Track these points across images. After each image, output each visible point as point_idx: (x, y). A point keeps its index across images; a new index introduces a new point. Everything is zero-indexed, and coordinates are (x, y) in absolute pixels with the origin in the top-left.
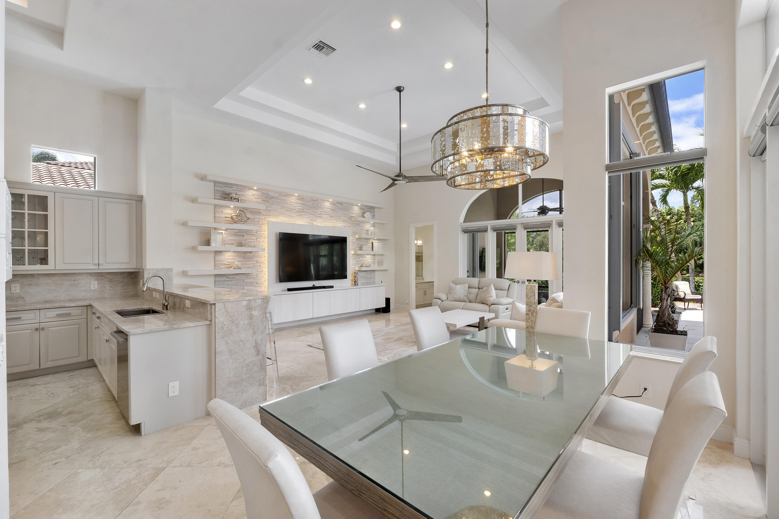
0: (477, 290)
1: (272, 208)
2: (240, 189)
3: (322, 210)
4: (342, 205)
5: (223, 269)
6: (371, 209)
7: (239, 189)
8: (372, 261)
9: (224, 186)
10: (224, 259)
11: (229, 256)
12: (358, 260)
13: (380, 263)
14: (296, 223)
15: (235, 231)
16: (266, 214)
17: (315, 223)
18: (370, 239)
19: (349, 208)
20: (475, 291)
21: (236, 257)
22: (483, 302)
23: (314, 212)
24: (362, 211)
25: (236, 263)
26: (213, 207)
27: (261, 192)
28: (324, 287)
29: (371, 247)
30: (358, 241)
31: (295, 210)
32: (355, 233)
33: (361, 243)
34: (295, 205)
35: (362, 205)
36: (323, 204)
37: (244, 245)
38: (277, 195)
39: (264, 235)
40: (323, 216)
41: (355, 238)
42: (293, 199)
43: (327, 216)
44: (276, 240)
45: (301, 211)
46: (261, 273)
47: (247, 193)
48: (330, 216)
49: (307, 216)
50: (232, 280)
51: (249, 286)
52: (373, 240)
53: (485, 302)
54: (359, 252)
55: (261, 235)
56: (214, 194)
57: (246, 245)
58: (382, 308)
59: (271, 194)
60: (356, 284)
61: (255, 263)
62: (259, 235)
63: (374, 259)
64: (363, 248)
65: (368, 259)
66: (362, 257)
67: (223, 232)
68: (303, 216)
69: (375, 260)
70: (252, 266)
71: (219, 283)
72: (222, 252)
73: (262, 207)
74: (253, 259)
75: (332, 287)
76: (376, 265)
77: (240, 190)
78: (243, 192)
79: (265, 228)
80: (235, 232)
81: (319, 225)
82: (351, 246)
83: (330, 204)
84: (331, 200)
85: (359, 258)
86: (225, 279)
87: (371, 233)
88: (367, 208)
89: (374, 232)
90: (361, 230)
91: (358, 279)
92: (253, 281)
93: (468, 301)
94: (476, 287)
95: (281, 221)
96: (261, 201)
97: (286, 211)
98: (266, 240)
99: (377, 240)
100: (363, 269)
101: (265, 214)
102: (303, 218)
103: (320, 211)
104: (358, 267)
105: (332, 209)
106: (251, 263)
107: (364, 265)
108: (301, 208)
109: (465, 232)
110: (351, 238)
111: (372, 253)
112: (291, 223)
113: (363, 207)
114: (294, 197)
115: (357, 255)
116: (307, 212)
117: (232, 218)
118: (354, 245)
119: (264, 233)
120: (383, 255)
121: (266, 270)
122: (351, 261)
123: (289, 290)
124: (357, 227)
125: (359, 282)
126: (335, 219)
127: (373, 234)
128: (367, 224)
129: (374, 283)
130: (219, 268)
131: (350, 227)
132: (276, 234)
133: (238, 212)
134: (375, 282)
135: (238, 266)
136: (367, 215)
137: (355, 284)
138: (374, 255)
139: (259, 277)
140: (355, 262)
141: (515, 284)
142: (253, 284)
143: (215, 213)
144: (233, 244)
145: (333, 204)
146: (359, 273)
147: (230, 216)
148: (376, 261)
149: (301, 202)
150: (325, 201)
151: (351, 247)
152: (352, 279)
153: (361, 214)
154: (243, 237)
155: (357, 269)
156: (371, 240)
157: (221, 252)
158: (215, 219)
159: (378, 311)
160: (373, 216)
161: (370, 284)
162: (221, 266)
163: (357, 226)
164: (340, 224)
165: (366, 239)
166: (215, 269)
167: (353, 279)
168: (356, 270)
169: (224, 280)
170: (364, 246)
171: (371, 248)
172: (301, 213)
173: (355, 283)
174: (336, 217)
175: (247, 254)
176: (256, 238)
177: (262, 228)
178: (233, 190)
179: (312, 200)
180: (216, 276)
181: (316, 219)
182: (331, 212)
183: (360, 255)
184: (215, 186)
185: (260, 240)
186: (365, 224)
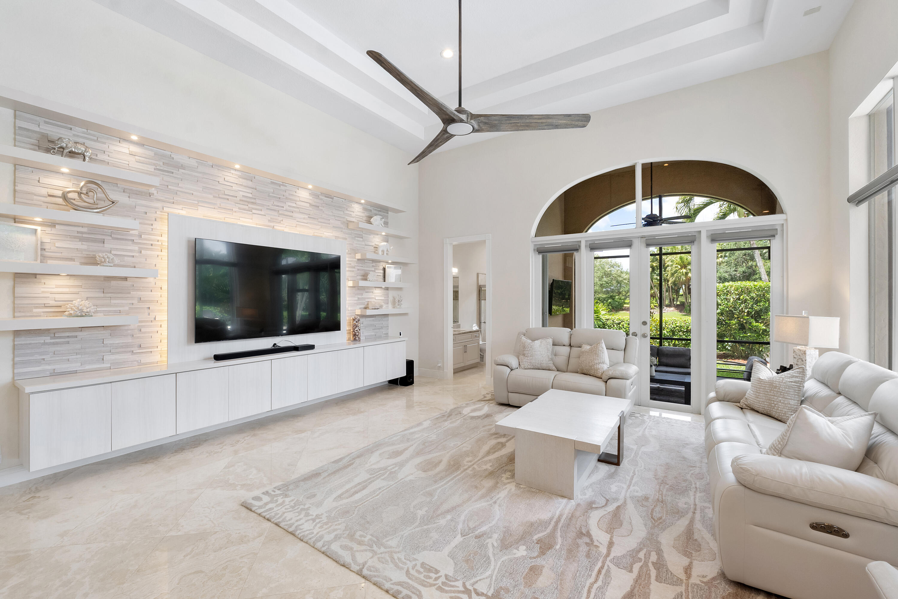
0: (567, 349)
1: (180, 187)
2: (94, 136)
3: (294, 205)
4: (333, 199)
5: (40, 316)
6: (383, 210)
7: (89, 134)
8: (383, 298)
9: (46, 122)
10: (43, 292)
11: (58, 286)
12: (360, 297)
13: (396, 303)
14: (238, 223)
15: (80, 229)
16: (166, 198)
17: (278, 227)
18: (379, 261)
19: (345, 206)
20: (565, 350)
21: (81, 290)
22: (585, 372)
23: (278, 206)
24: (367, 214)
25: (76, 303)
26: (10, 167)
27: (152, 150)
28: (296, 349)
29: (382, 275)
30: (360, 265)
31: (235, 199)
32: (354, 251)
33: (365, 269)
34: (235, 187)
35: (368, 203)
36: (295, 194)
37: (102, 262)
38: (193, 163)
39: (160, 243)
40: (295, 215)
41: (355, 260)
42: (231, 175)
43: (303, 216)
44: (189, 254)
45: (248, 202)
46: (151, 324)
47: (113, 148)
48: (308, 217)
49: (262, 213)
50: (68, 343)
51: (118, 353)
52: (385, 263)
53: (592, 372)
54: (362, 283)
55: (151, 243)
56: (13, 136)
57: (105, 261)
58: (400, 378)
59: (179, 158)
60: (357, 339)
61: (135, 302)
62: (148, 242)
63: (387, 296)
64: (370, 277)
65: (377, 295)
66: (366, 292)
67: (39, 228)
68: (254, 211)
69: (388, 298)
70: (126, 308)
71: (28, 351)
72: (38, 276)
73: (155, 181)
74: (130, 293)
75: (312, 347)
76: (390, 306)
77: (96, 138)
78: (105, 143)
79: (162, 227)
80: (78, 232)
81: (286, 230)
82: (347, 272)
83: (308, 194)
84: (310, 187)
85: (362, 294)
86: (48, 340)
87: (383, 251)
88: (376, 210)
89: (387, 251)
90: (366, 245)
91: (361, 330)
92: (130, 341)
93: (554, 368)
94: (565, 344)
95: (202, 217)
96: (153, 170)
97: (214, 197)
98: (165, 253)
99: (393, 263)
100: (369, 312)
101: (162, 198)
102: (253, 215)
103: (290, 206)
104: (360, 308)
105: (314, 204)
106: (123, 302)
107: (370, 306)
108: (250, 195)
109: (539, 253)
110: (347, 259)
111: (384, 285)
112: (226, 223)
113: (369, 207)
114: (232, 171)
115: (358, 289)
116: (263, 205)
117: (64, 197)
118: (353, 271)
119: (159, 238)
120: (400, 289)
121: (163, 317)
122: (348, 299)
123: (218, 358)
124: (358, 241)
125: (363, 334)
126: (319, 223)
127: (385, 254)
128: (377, 236)
129: (387, 336)
130: (29, 314)
131: (345, 239)
132: (189, 241)
133: (82, 184)
134: (387, 334)
135: (81, 311)
136: (377, 220)
137: (355, 339)
138: (387, 289)
139: (145, 333)
140: (355, 300)
141: (636, 339)
142: (129, 349)
143: (15, 182)
144: (72, 259)
145: (314, 194)
146: (362, 320)
147: (59, 193)
148: (391, 299)
149: (250, 183)
150: (299, 187)
151: (348, 274)
152: (350, 330)
153: (365, 218)
154: (102, 245)
155: (358, 312)
156: (382, 264)
157: (35, 275)
158: (15, 197)
159: (394, 383)
160: (386, 224)
161: (380, 338)
162: (35, 310)
163: (359, 239)
164: (327, 233)
165: (374, 261)
166: (14, 317)
167: (352, 330)
168: (357, 315)
169: (45, 344)
170: (371, 272)
171: (382, 277)
172: (250, 206)
173: (355, 337)
174: (320, 220)
175: (114, 283)
176: (140, 248)
177: (154, 227)
178: (74, 135)
179: (272, 183)
180: (17, 333)
181: (280, 219)
182: (311, 209)
183: (363, 288)
184: (15, 118)
185: (149, 252)
186: (372, 236)
